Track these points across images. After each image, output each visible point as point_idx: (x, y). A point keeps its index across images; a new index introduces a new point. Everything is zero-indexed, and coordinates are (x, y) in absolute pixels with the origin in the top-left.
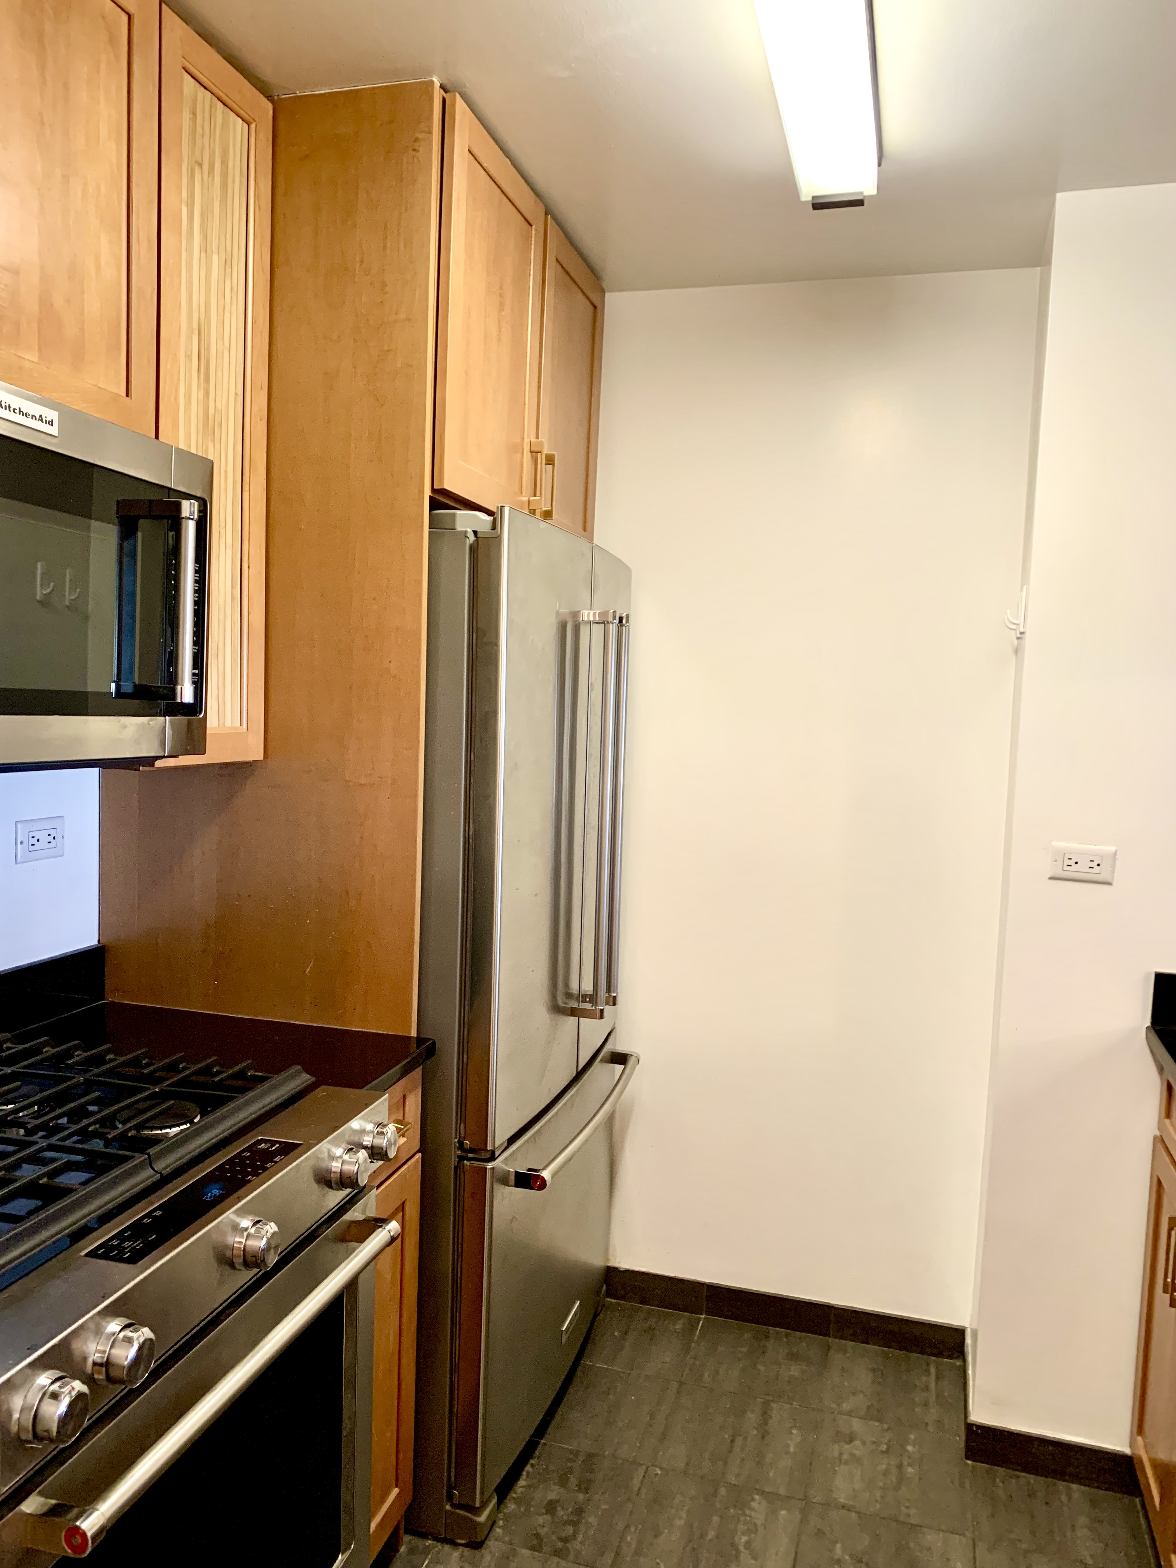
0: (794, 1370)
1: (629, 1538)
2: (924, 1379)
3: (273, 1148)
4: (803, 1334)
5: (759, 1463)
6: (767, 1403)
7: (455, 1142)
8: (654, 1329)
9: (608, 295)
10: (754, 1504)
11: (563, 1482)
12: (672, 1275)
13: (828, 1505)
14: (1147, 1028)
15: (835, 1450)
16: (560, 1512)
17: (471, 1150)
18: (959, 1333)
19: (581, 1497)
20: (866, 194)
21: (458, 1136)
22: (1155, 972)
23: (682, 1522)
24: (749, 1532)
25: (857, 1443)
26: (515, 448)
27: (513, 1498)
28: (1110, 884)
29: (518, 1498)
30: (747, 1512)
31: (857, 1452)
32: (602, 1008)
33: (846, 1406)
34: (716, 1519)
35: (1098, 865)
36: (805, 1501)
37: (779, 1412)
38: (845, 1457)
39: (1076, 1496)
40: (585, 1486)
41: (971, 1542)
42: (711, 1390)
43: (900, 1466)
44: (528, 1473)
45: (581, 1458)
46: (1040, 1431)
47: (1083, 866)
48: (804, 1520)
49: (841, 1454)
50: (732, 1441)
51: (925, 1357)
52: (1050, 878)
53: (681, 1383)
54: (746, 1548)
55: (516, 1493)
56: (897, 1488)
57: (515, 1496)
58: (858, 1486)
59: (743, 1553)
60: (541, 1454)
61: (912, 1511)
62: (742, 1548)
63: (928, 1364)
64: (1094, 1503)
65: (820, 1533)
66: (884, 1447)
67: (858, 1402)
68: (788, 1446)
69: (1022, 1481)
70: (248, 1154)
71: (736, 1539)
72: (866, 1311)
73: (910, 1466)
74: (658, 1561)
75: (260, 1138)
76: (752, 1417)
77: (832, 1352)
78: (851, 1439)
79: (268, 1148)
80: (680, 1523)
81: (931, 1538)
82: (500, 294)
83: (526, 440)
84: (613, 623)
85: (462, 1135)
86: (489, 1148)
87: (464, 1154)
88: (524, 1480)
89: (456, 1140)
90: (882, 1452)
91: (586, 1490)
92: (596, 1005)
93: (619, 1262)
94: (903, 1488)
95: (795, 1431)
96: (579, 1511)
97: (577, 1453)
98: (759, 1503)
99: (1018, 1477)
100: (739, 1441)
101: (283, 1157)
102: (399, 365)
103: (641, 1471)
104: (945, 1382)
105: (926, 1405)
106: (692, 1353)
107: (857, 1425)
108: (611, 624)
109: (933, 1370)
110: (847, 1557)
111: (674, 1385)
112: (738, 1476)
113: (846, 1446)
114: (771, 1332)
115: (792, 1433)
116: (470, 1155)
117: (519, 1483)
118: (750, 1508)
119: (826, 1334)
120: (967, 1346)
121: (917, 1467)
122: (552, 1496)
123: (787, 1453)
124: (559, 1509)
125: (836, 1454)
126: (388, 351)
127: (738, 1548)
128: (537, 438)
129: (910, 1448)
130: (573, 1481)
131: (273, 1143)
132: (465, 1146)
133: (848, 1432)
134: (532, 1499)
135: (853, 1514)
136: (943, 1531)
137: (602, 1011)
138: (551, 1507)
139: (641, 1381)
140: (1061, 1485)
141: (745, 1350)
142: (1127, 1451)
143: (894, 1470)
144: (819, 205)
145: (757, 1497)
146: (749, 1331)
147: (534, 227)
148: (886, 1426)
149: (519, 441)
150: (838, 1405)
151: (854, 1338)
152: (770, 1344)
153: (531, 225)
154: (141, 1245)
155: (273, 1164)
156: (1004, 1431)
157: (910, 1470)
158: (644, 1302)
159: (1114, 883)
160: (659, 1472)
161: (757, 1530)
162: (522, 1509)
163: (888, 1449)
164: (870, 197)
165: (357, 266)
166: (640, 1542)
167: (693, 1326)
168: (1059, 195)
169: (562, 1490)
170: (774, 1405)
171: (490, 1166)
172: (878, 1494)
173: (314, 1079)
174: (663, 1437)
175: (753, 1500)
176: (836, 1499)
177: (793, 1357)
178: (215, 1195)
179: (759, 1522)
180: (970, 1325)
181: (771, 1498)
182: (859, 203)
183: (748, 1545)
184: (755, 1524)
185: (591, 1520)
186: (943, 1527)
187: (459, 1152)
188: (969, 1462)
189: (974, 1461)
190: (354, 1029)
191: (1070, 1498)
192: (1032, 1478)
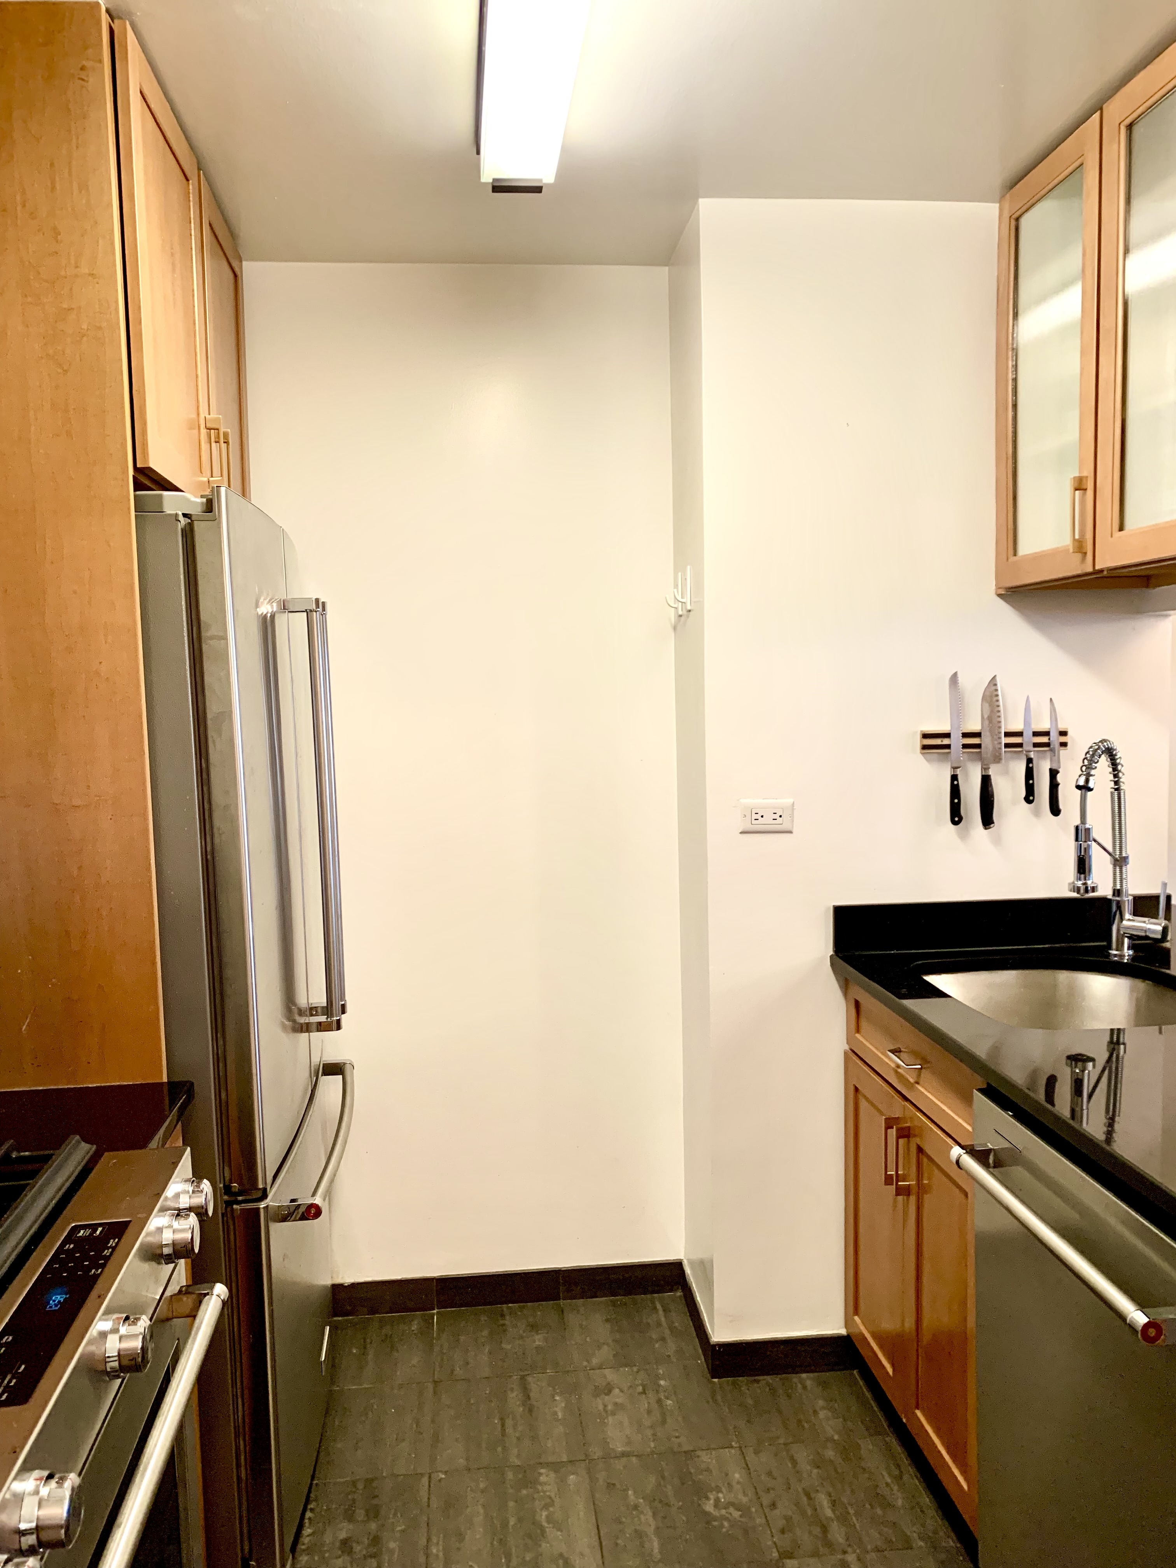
0: (538, 1340)
1: (434, 1551)
2: (654, 1316)
3: (98, 1232)
4: (536, 1304)
5: (534, 1438)
6: (523, 1378)
7: (220, 1187)
8: (391, 1337)
9: (244, 263)
10: (543, 1479)
11: (350, 1517)
12: (399, 1278)
13: (609, 1456)
14: (831, 957)
15: (599, 1403)
16: (357, 1548)
17: (240, 1193)
18: (677, 1267)
19: (373, 1526)
20: (544, 181)
21: (222, 1181)
22: (834, 906)
23: (481, 1518)
24: (546, 1507)
25: (616, 1391)
26: (194, 425)
27: (304, 1550)
28: (791, 832)
29: (308, 1548)
30: (540, 1488)
31: (619, 1401)
32: (338, 1018)
33: (595, 1361)
34: (511, 1504)
35: (781, 816)
36: (587, 1461)
37: (537, 1384)
38: (610, 1407)
39: (809, 1383)
40: (374, 1513)
41: (739, 1452)
42: (468, 1380)
43: (659, 1401)
44: (310, 1519)
45: (360, 1486)
46: (772, 1334)
47: (768, 819)
48: (593, 1480)
49: (605, 1406)
50: (503, 1425)
51: (649, 1296)
52: (741, 833)
53: (435, 1382)
54: (548, 1522)
55: (304, 1544)
56: (664, 1422)
57: (303, 1547)
58: (628, 1431)
59: (547, 1527)
60: (316, 1497)
61: (683, 1439)
62: (545, 1524)
63: (653, 1303)
64: (824, 1385)
65: (611, 1486)
66: (640, 1389)
67: (605, 1353)
68: (556, 1413)
69: (763, 1383)
70: (72, 1246)
71: (537, 1518)
72: (591, 1267)
73: (668, 1399)
74: (470, 1563)
75: (73, 1225)
76: (514, 1397)
77: (565, 1314)
78: (608, 1390)
79: (91, 1234)
80: (480, 1519)
81: (706, 1458)
82: (172, 253)
83: (202, 416)
84: (316, 612)
85: (227, 1179)
86: (261, 1186)
87: (233, 1198)
88: (308, 1528)
89: (222, 1185)
90: (640, 1393)
91: (377, 1516)
92: (332, 1016)
93: (342, 1278)
94: (669, 1420)
95: (557, 1398)
96: (376, 1540)
97: (354, 1483)
98: (547, 1476)
99: (758, 1382)
100: (509, 1422)
101: (117, 1240)
102: (85, 326)
103: (425, 1480)
104: (673, 1314)
105: (663, 1339)
106: (437, 1349)
107: (610, 1375)
108: (314, 613)
109: (659, 1306)
110: (641, 1501)
111: (430, 1386)
112: (518, 1456)
113: (607, 1397)
114: (505, 1309)
115: (556, 1400)
116: (240, 1198)
117: (303, 1532)
118: (541, 1484)
119: (557, 1298)
120: (688, 1275)
121: (673, 1397)
122: (343, 1535)
123: (557, 1420)
124: (354, 1545)
125: (601, 1407)
126: (69, 310)
127: (542, 1526)
128: (209, 414)
129: (662, 1383)
130: (360, 1514)
131: (94, 1227)
132: (233, 1190)
133: (604, 1384)
134: (323, 1545)
135: (634, 1459)
136: (714, 1449)
137: (339, 1022)
138: (346, 1545)
139: (396, 1391)
140: (795, 1378)
141: (485, 1333)
142: (843, 1332)
143: (655, 1406)
144: (499, 188)
145: (542, 1471)
146: (483, 1314)
147: (191, 181)
148: (635, 1369)
149: (194, 416)
150: (588, 1361)
151: (583, 1295)
152: (508, 1321)
153: (188, 180)
154: (14, 1381)
155: (110, 1250)
156: (743, 1343)
157: (669, 1402)
158: (373, 1311)
159: (794, 831)
160: (443, 1476)
161: (553, 1501)
162: (316, 1558)
163: (644, 1390)
164: (548, 185)
165: (19, 208)
166: (446, 1551)
167: (429, 1321)
168: (701, 200)
169: (351, 1526)
170: (529, 1379)
171: (262, 1205)
172: (649, 1433)
173: (94, 1147)
174: (436, 1439)
175: (540, 1474)
176: (613, 1449)
177: (534, 1327)
178: (59, 1302)
179: (553, 1495)
180: (685, 1257)
181: (556, 1467)
182: (538, 190)
183: (549, 1519)
184: (550, 1498)
185: (392, 1545)
186: (712, 1446)
187: (226, 1197)
188: (716, 1380)
189: (719, 1378)
190: (90, 1086)
191: (805, 1387)
192: (769, 1378)
